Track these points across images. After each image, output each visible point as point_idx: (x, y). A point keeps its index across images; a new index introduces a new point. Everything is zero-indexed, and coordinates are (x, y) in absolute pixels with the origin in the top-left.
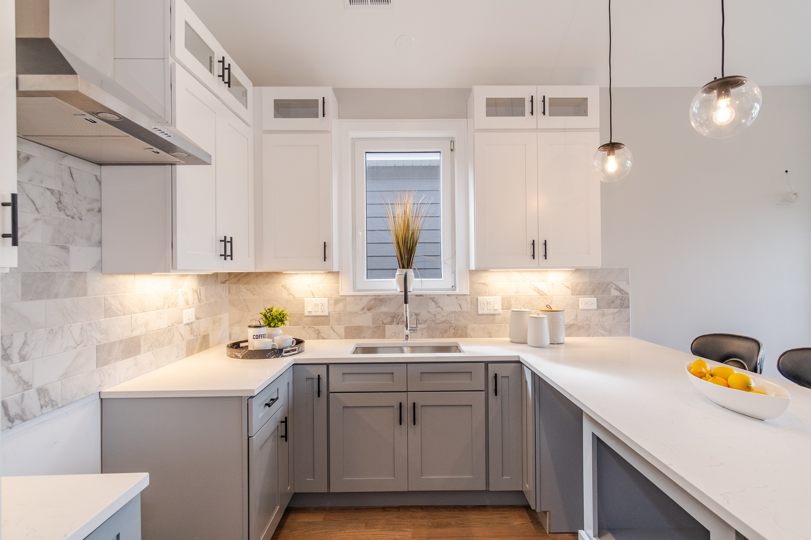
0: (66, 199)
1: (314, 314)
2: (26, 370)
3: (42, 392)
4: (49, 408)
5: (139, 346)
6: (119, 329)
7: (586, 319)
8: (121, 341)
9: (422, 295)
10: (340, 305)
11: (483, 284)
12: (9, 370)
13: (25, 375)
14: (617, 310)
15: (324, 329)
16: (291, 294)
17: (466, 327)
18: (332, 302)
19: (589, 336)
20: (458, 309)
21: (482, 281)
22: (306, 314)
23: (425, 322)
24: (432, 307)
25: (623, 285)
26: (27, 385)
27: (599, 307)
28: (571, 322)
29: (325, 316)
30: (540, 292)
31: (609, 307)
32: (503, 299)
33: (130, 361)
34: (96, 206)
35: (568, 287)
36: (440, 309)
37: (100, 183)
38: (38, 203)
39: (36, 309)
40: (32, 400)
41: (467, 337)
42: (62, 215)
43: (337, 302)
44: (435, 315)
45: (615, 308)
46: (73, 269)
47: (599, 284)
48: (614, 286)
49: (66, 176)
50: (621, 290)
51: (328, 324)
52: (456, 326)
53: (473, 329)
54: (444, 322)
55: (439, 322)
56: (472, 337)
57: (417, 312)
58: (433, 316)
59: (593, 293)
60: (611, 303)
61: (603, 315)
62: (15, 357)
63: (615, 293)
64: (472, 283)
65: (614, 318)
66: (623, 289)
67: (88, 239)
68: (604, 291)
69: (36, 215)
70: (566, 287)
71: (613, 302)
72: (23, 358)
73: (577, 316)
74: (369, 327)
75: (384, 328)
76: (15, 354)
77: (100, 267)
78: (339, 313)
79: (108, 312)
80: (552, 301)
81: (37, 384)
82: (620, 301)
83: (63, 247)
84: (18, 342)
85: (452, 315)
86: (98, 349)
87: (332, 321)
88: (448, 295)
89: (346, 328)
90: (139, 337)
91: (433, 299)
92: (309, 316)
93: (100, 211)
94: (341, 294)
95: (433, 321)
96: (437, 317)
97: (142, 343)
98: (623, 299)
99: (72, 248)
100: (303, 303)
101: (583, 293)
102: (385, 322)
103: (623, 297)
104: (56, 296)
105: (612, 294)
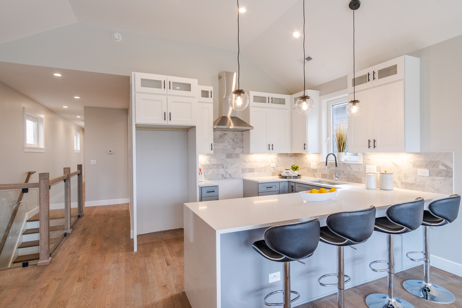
0: (234, 140)
1: (313, 168)
2: (227, 170)
3: (230, 174)
4: (231, 178)
5: (254, 170)
6: (248, 166)
7: (422, 181)
8: (248, 168)
9: (345, 163)
10: (320, 165)
11: (369, 159)
12: (224, 170)
13: (227, 171)
14: (443, 178)
15: (316, 174)
16: (307, 161)
17: (361, 179)
18: (318, 164)
19: (424, 191)
20: (358, 170)
21: (368, 158)
22: (311, 168)
23: (346, 175)
24: (349, 168)
25: (447, 163)
26: (227, 173)
27: (430, 175)
28: (413, 182)
29: (316, 169)
30: (395, 165)
31: (438, 176)
32: (377, 167)
33: (251, 173)
34: (242, 140)
35: (411, 163)
36: (351, 170)
37: (243, 135)
38: (229, 141)
39: (229, 160)
40: (228, 176)
41: (361, 183)
42: (234, 143)
43: (319, 164)
44: (349, 172)
45: (442, 177)
46: (236, 153)
47: (431, 161)
48: (441, 164)
49: (235, 135)
50: (446, 166)
51: (317, 172)
52: (357, 178)
53: (364, 180)
54: (353, 175)
55: (351, 175)
56: (363, 184)
57: (343, 170)
58: (349, 173)
59: (426, 167)
60: (439, 173)
61: (433, 180)
62: (225, 168)
63: (441, 167)
64: (364, 159)
65: (441, 183)
66: (448, 165)
67: (240, 147)
68: (434, 166)
69: (229, 144)
70: (410, 162)
71: (440, 173)
72: (226, 168)
73: (416, 179)
74: (328, 175)
75: (333, 175)
76: (225, 167)
77: (243, 152)
78: (320, 169)
79: (245, 162)
80: (401, 170)
81: (229, 173)
82: (445, 173)
83: (234, 149)
84: (225, 165)
85: (356, 173)
86: (242, 169)
87: (318, 171)
88: (354, 164)
89: (322, 174)
90: (254, 168)
91: (349, 165)
92: (312, 169)
93: (243, 141)
94: (320, 161)
95: (349, 174)
96: (350, 173)
97: (255, 170)
98: (448, 171)
99: (236, 149)
100: (310, 164)
101: (420, 166)
102: (333, 173)
103: (447, 170)
104: (233, 158)
105: (440, 168)
